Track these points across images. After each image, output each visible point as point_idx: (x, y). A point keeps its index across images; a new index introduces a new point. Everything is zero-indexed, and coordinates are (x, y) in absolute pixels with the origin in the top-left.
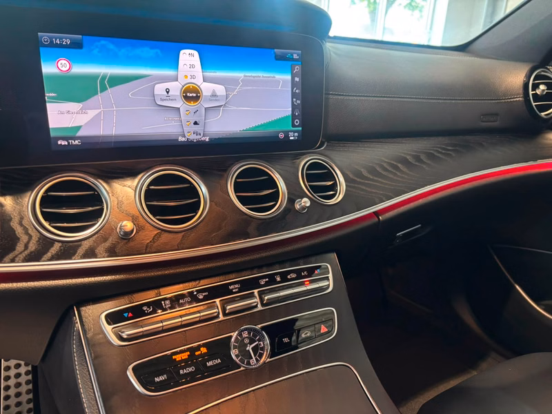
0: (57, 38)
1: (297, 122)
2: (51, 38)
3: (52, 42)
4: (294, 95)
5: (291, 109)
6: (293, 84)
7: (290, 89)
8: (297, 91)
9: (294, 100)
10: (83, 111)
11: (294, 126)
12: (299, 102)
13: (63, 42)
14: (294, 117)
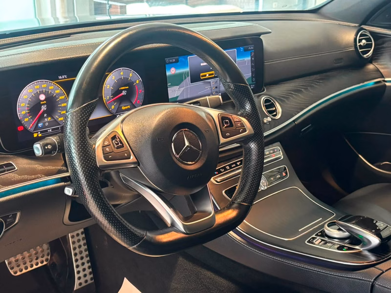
0: (171, 59)
1: (254, 79)
3: (169, 61)
5: (251, 74)
6: (252, 61)
7: (250, 64)
8: (253, 65)
9: (252, 69)
10: (179, 89)
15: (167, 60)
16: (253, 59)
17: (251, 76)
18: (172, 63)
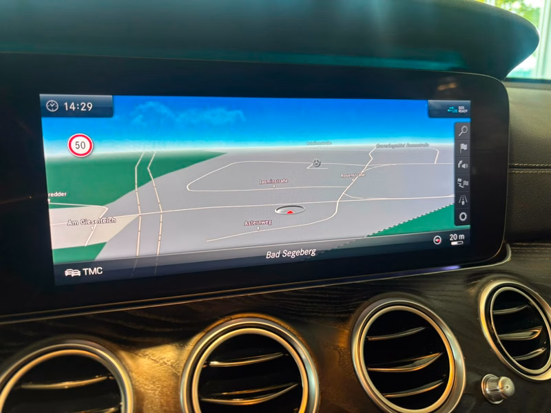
0: (72, 101)
1: (464, 216)
2: (61, 103)
3: (62, 108)
4: (458, 173)
5: (453, 196)
6: (458, 155)
7: (452, 163)
8: (464, 166)
9: (460, 180)
10: (108, 219)
11: (458, 222)
12: (466, 183)
13: (81, 107)
14: (458, 208)
15: (50, 100)
16: (464, 147)
17: (452, 202)
18: (77, 114)
